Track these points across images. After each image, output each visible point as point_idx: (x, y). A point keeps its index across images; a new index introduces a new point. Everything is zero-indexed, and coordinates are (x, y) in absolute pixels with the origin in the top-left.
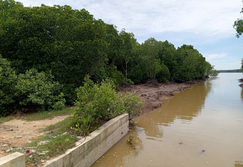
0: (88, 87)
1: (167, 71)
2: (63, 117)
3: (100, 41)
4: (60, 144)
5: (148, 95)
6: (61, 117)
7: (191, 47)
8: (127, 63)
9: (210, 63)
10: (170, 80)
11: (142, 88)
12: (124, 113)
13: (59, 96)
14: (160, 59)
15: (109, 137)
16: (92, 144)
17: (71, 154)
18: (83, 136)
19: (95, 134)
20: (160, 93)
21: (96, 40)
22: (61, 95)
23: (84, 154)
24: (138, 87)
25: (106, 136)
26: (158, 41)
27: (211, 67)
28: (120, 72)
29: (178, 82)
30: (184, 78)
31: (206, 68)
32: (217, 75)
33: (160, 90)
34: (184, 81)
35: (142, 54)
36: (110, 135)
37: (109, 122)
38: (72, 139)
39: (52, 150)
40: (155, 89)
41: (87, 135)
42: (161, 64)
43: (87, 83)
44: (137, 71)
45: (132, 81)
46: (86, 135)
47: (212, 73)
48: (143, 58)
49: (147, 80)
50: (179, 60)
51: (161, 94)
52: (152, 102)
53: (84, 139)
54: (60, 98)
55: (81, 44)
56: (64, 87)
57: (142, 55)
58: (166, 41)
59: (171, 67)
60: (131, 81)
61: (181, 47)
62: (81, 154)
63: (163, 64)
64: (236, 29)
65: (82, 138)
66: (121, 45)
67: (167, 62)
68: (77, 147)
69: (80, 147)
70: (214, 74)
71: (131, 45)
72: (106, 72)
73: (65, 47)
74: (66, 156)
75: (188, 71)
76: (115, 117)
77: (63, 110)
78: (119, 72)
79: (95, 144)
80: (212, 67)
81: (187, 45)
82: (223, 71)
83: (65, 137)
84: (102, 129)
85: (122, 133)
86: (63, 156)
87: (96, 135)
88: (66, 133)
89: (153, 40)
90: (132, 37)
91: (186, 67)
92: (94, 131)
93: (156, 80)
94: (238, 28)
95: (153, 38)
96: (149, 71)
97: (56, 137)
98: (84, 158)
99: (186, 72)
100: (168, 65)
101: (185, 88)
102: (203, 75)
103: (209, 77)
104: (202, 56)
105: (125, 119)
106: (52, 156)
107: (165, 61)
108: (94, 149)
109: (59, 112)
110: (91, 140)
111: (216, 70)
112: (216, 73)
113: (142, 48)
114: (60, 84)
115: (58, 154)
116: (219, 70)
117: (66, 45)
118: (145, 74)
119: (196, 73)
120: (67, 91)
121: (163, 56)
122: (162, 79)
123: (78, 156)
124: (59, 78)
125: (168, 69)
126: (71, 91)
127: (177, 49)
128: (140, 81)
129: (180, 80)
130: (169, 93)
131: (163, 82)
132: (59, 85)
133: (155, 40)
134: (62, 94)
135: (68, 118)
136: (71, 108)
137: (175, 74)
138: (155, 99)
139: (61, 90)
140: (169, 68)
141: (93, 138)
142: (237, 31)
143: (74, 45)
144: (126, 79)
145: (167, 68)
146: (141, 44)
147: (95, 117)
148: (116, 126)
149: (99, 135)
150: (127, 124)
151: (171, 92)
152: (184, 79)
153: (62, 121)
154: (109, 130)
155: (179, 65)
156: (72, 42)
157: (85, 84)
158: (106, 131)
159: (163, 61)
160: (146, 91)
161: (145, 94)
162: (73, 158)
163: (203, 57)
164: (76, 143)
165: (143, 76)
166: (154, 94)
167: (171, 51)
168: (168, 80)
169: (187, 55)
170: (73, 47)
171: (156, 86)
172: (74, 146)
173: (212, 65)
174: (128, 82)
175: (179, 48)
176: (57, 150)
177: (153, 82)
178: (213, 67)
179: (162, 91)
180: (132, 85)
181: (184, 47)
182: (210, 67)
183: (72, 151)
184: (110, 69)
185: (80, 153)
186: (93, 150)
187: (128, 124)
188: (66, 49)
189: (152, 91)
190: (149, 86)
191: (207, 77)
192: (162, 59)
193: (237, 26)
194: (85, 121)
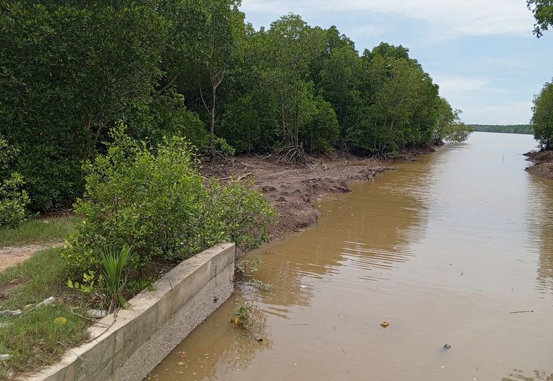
0: (120, 160)
1: (331, 120)
2: (25, 248)
3: (141, 12)
4: (42, 333)
5: (280, 190)
6: (17, 250)
7: (401, 53)
8: (215, 88)
9: (450, 104)
10: (337, 147)
11: (260, 166)
12: (222, 242)
13: (7, 182)
14: (312, 83)
15: (181, 313)
16: (136, 332)
17: (78, 361)
18: (107, 309)
19: (142, 303)
20: (312, 183)
21: (129, 6)
22: (15, 180)
23: (113, 364)
24: (246, 164)
25: (172, 309)
26: (313, 27)
27: (451, 114)
28: (195, 115)
29: (359, 152)
30: (378, 143)
31: (438, 115)
32: (464, 137)
33: (311, 177)
34: (376, 152)
35: (262, 61)
36: (183, 304)
37: (179, 267)
38: (75, 319)
39: (21, 351)
40: (297, 171)
41: (119, 305)
42: (315, 96)
43: (116, 145)
44: (244, 115)
45: (229, 143)
46: (115, 304)
47: (452, 132)
48: (264, 74)
49: (272, 144)
50: (367, 89)
51: (315, 187)
52: (292, 211)
53: (111, 316)
54: (9, 189)
55: (79, 18)
56: (21, 154)
57: (261, 66)
58: (333, 27)
59: (343, 108)
60: (225, 146)
61: (375, 49)
62: (106, 364)
63: (320, 97)
64: (533, 11)
65: (104, 314)
66: (202, 30)
67: (332, 93)
68: (95, 343)
69: (103, 342)
70: (456, 136)
71: (229, 32)
72: (152, 112)
73: (29, 22)
74: (66, 369)
75: (389, 122)
76: (197, 252)
77: (22, 229)
78: (190, 114)
79: (144, 331)
80: (454, 113)
81: (390, 45)
82: (481, 126)
83: (53, 310)
84: (163, 288)
85: (215, 300)
86: (55, 369)
87: (147, 307)
88: (51, 298)
89: (296, 21)
90: (235, 7)
91: (384, 111)
92: (138, 295)
93: (301, 146)
94: (540, 9)
95: (295, 14)
96: (279, 117)
97: (19, 312)
98: (112, 373)
99: (383, 125)
100: (335, 102)
101: (381, 171)
102: (429, 135)
103: (442, 144)
104: (431, 80)
105: (224, 259)
106: (22, 371)
107: (325, 89)
108: (141, 348)
109: (8, 235)
110: (135, 322)
111: (462, 125)
112: (463, 131)
113: (263, 43)
114: (9, 144)
115: (40, 363)
116: (470, 123)
117: (31, 18)
118: (270, 127)
119: (410, 130)
120: (32, 167)
121: (323, 73)
122: (315, 143)
123: (97, 370)
124: (6, 123)
125: (334, 114)
126: (42, 167)
127: (361, 54)
128: (251, 147)
129: (367, 148)
130: (338, 185)
131: (320, 153)
132: (5, 148)
133: (303, 23)
134: (17, 178)
135: (43, 254)
136: (46, 222)
137: (353, 131)
138: (302, 201)
139: (13, 165)
140: (337, 112)
141: (137, 315)
142: (537, 17)
143: (55, 18)
144: (210, 139)
145: (332, 110)
146: (257, 29)
147: (142, 251)
148: (200, 278)
149: (156, 306)
150: (230, 273)
151: (343, 184)
152: (377, 147)
153: (28, 264)
154: (183, 292)
155: (366, 106)
156: (51, 11)
157: (112, 150)
158: (173, 293)
159: (321, 90)
160: (272, 178)
161: (269, 184)
162: (84, 375)
163: (433, 83)
164: (89, 329)
165: (263, 132)
166: (297, 186)
167: (346, 58)
168: (334, 146)
169: (388, 75)
170: (54, 27)
171: (299, 162)
172: (86, 339)
173: (454, 108)
174: (219, 146)
175: (366, 51)
176: (35, 351)
177: (292, 152)
178: (456, 114)
179: (319, 179)
180: (230, 155)
181: (383, 49)
182: (448, 114)
183: (83, 355)
184: (163, 102)
185: (102, 359)
186: (137, 352)
187: (233, 273)
188: (31, 31)
189: (289, 178)
190: (280, 163)
191: (438, 143)
192: (320, 83)
193: (538, 4)
194: (112, 263)
